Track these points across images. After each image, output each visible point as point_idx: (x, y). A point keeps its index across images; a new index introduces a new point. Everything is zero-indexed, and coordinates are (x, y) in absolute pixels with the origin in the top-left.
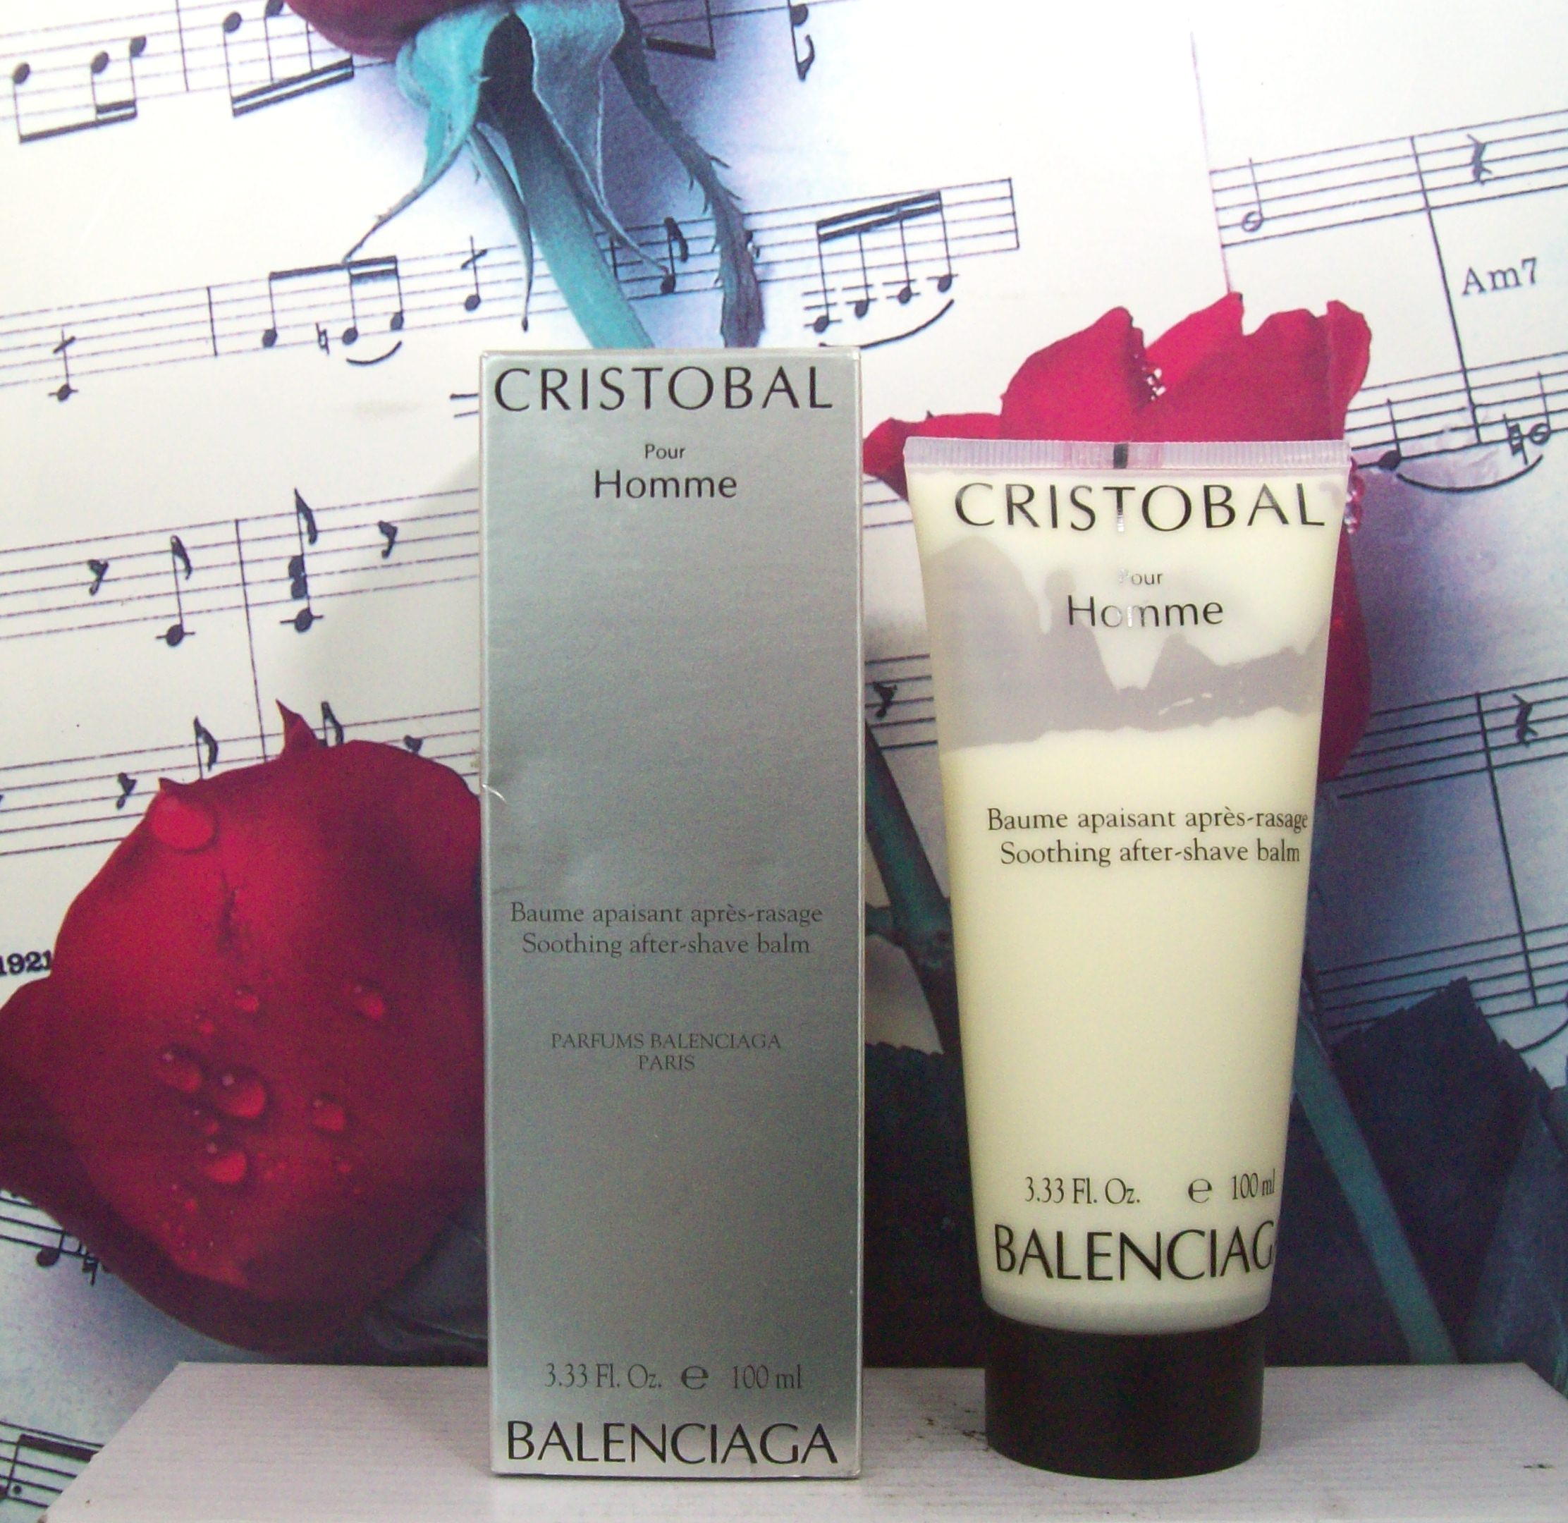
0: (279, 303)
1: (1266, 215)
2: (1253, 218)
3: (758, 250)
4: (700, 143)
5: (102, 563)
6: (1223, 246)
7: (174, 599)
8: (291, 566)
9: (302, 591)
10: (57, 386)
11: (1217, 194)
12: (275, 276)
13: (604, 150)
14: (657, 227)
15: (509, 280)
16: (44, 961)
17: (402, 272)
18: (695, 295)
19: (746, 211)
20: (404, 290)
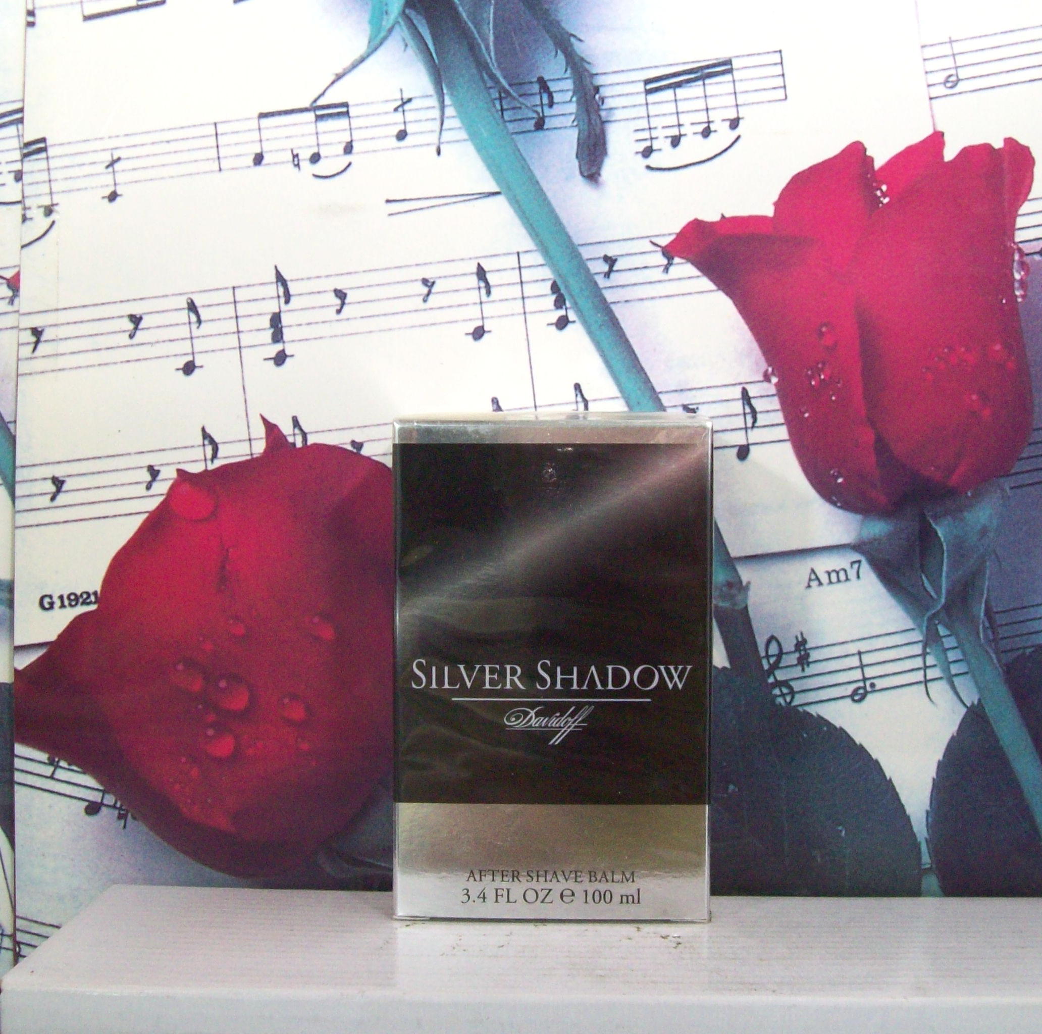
0: (265, 134)
1: (961, 77)
2: (952, 79)
3: (603, 99)
4: (563, 25)
5: (138, 316)
6: (931, 99)
7: (188, 342)
8: (272, 320)
9: (280, 337)
10: (108, 192)
11: (927, 62)
12: (263, 116)
13: (495, 29)
14: (532, 83)
15: (427, 120)
16: (93, 598)
17: (351, 114)
18: (559, 131)
19: (594, 72)
20: (353, 126)
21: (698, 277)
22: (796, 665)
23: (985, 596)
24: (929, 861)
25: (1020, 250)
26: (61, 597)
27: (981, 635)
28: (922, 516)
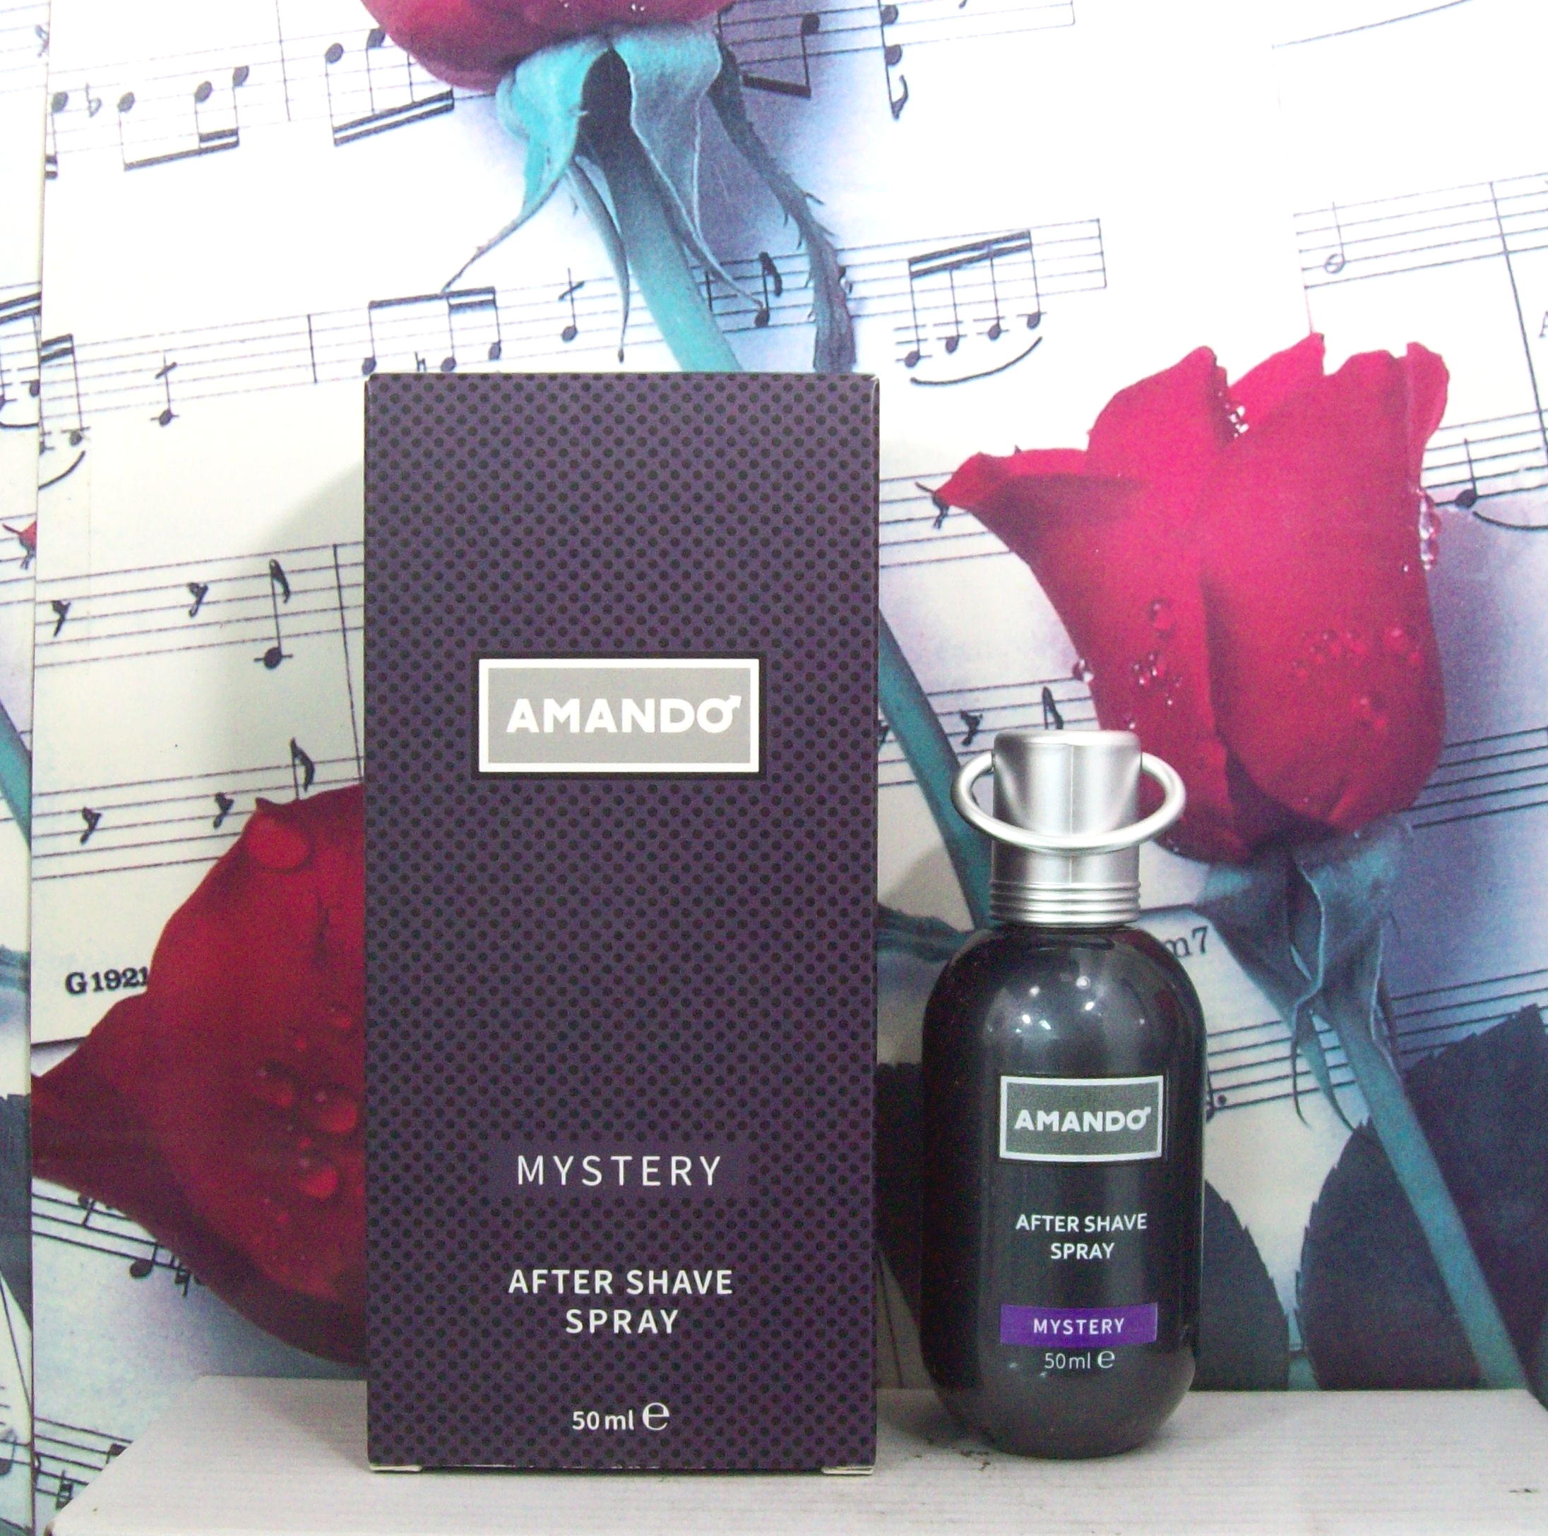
0: (378, 332)
1: (1347, 258)
2: (1335, 260)
3: (851, 286)
4: (797, 180)
5: (202, 585)
6: (1306, 287)
7: (272, 622)
10: (159, 411)
11: (1301, 237)
12: (375, 305)
13: (701, 184)
14: (752, 261)
15: (605, 312)
16: (140, 978)
17: (498, 304)
18: (790, 330)
19: (839, 247)
20: (502, 320)
21: (983, 533)
23: (1378, 976)
24: (1299, 1341)
25: (1428, 499)
26: (96, 976)
27: (1373, 1032)
28: (1292, 868)
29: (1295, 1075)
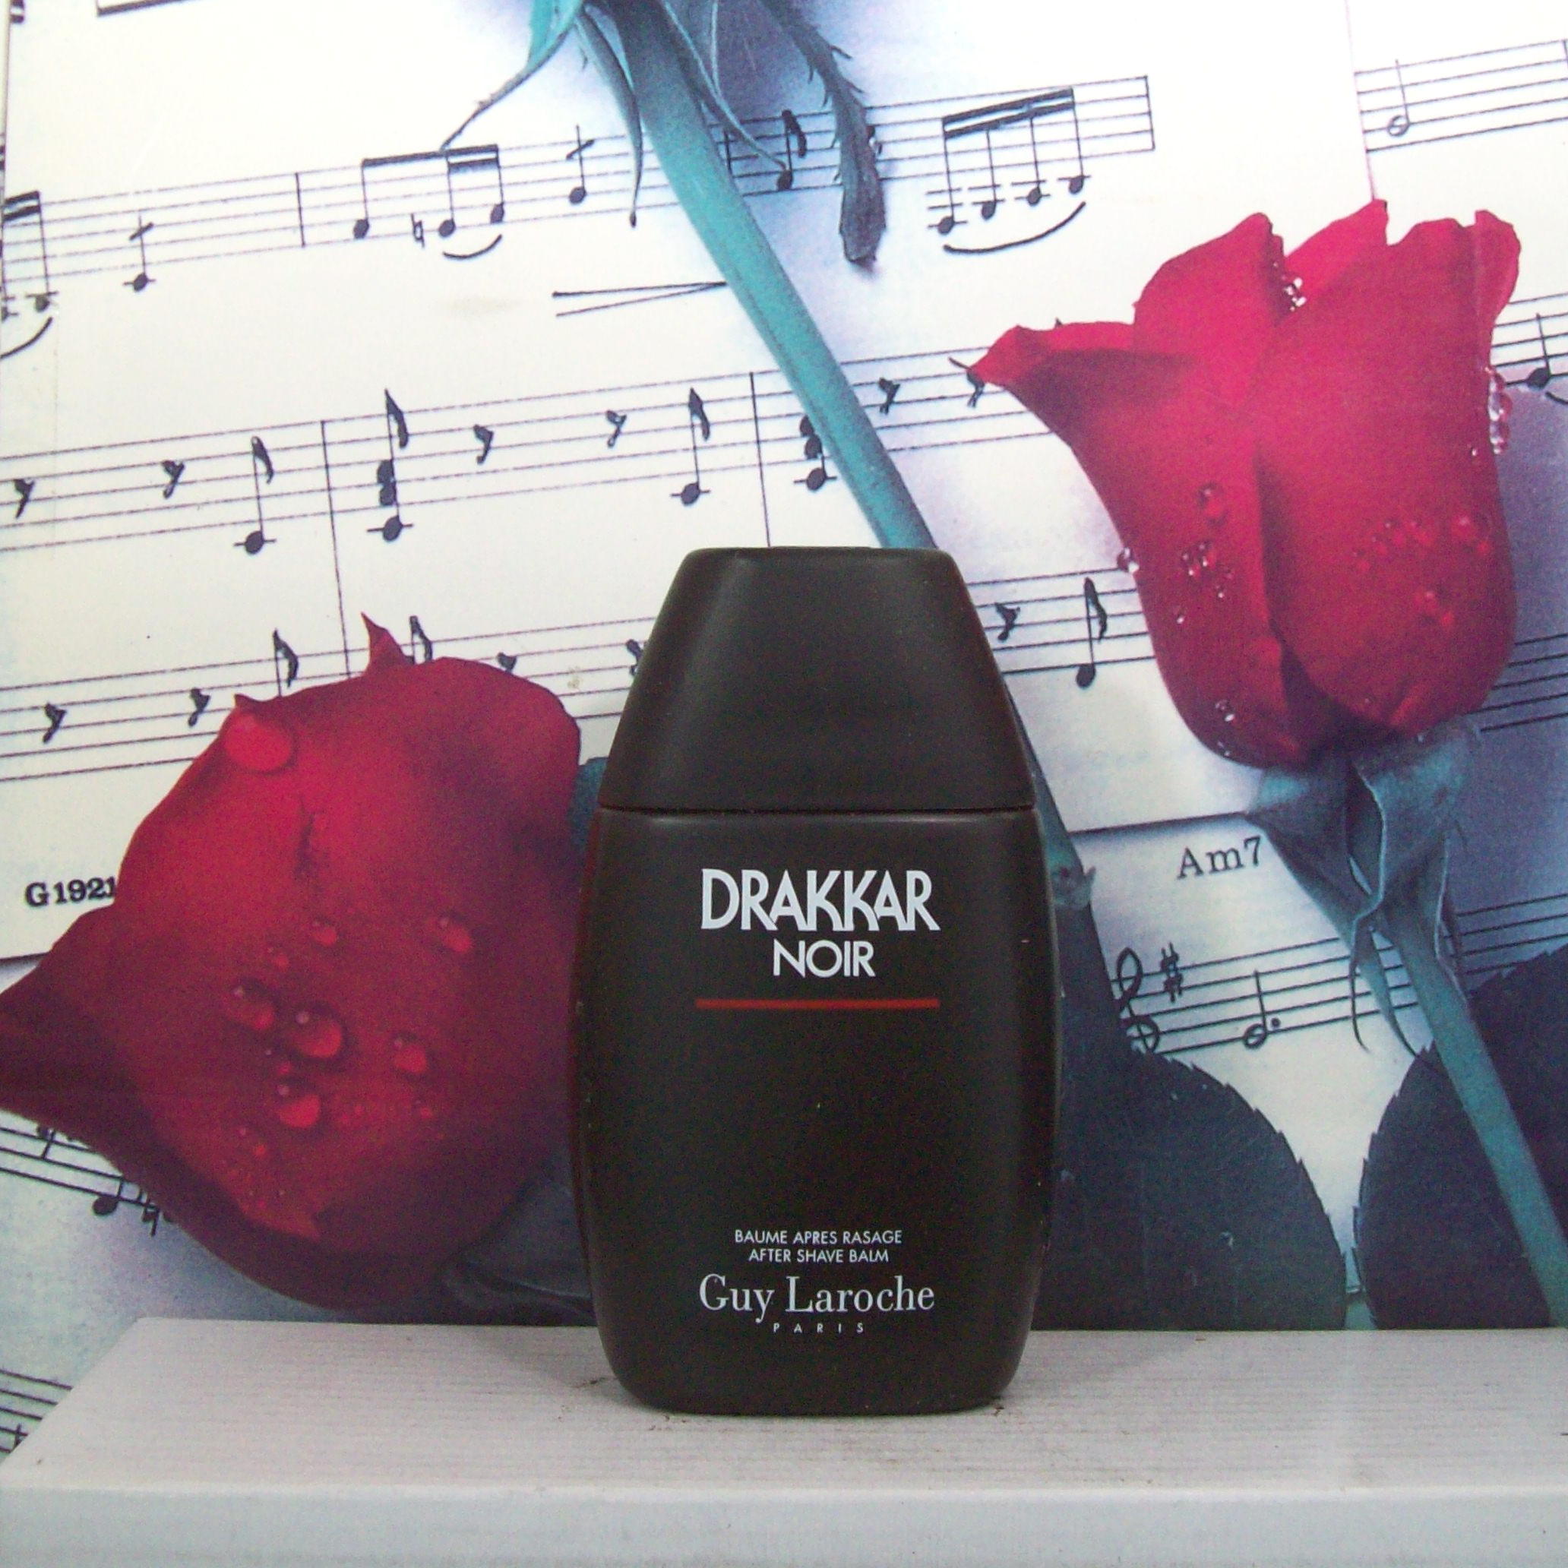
0: (372, 192)
1: (1412, 119)
2: (1399, 122)
3: (880, 146)
4: (822, 32)
5: (177, 464)
6: (1368, 151)
7: (254, 504)
8: (380, 471)
9: (392, 497)
10: (132, 276)
11: (1362, 97)
12: (369, 163)
13: (720, 38)
14: (774, 119)
15: (617, 173)
16: (107, 888)
17: (502, 163)
18: (814, 193)
19: (868, 104)
20: (505, 180)
21: (1021, 413)
22: (1163, 993)
23: (1443, 890)
24: (1357, 1282)
25: (1498, 378)
26: (59, 887)
27: (1437, 950)
28: (1351, 773)
29: (1354, 996)
